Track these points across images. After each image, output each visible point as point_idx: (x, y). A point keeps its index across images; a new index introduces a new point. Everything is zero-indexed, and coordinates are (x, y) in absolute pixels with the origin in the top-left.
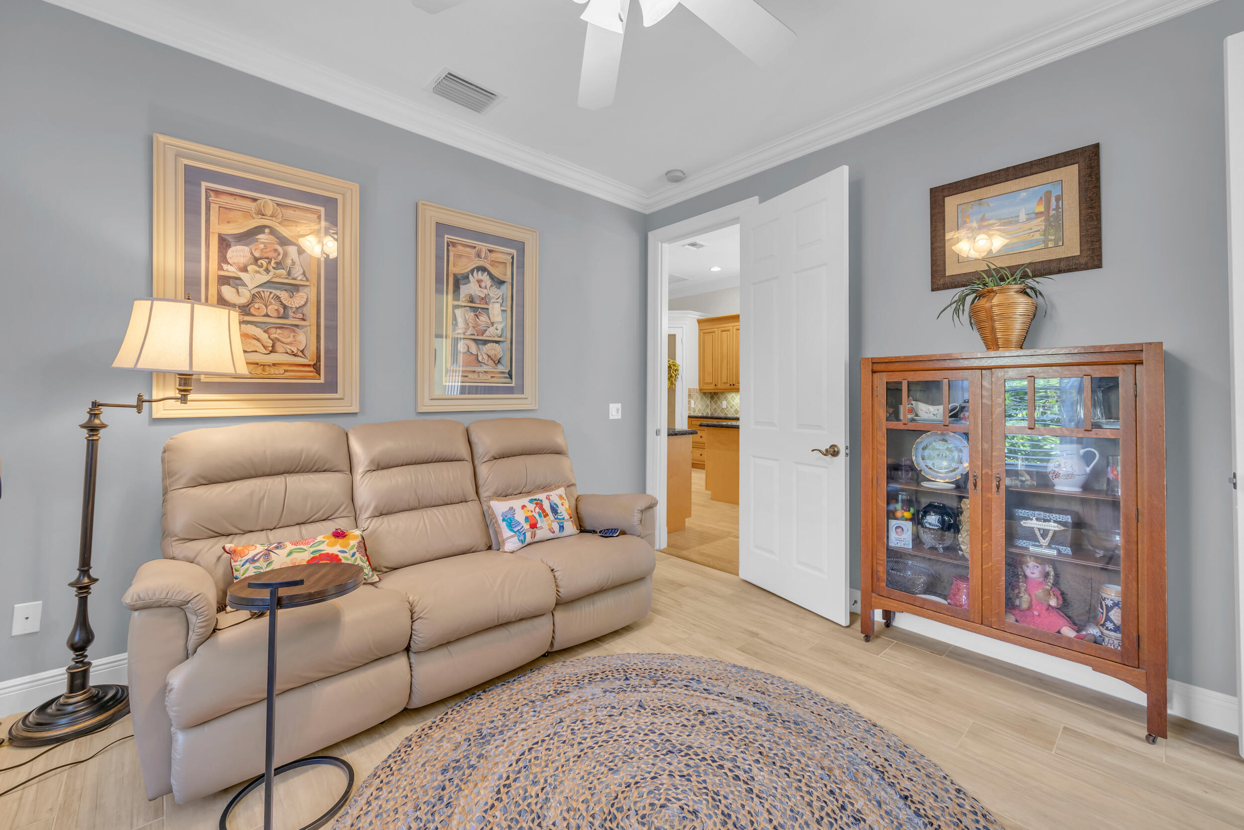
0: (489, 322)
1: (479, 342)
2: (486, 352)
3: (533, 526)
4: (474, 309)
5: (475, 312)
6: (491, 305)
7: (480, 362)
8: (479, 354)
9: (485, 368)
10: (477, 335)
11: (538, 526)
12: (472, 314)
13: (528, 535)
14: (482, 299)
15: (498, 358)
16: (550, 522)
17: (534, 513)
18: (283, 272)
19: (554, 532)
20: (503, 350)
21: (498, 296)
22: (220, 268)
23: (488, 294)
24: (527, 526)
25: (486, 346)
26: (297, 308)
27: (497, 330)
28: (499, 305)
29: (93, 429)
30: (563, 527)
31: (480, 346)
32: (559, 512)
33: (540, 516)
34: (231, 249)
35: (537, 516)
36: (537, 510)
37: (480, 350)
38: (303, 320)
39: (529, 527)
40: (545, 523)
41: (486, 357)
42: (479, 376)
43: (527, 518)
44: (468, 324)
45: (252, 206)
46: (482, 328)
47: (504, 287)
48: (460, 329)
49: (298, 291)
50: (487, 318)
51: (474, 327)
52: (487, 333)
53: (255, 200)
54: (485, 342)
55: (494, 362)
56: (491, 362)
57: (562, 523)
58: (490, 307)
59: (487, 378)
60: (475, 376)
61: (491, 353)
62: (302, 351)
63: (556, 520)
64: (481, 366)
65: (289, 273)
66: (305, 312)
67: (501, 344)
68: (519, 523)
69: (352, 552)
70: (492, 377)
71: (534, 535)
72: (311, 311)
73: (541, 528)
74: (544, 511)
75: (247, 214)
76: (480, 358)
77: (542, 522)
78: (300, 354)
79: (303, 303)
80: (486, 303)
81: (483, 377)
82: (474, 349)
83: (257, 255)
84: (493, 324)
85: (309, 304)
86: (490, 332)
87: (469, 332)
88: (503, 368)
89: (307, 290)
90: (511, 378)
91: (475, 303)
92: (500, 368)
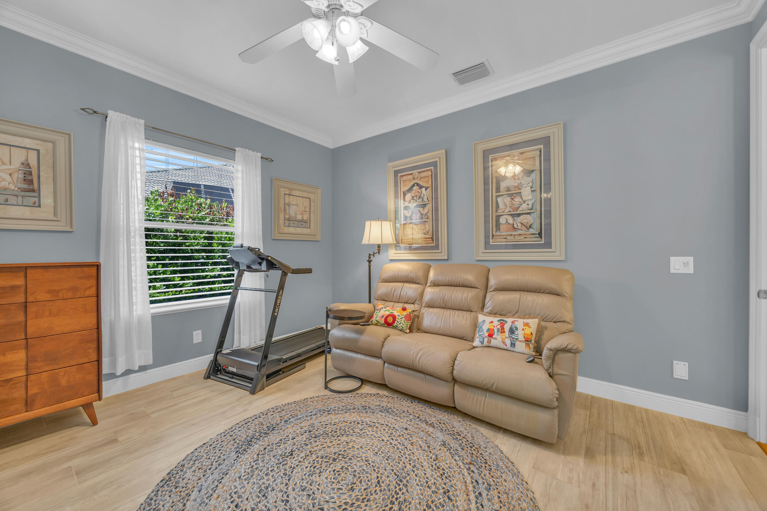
0: (522, 201)
1: (514, 215)
2: (520, 221)
3: (491, 336)
4: (510, 195)
5: (511, 196)
6: (523, 190)
7: (515, 228)
8: (515, 223)
9: (520, 232)
10: (513, 211)
11: (494, 336)
12: (509, 198)
13: (486, 340)
14: (516, 187)
15: (529, 224)
16: (504, 337)
17: (495, 328)
18: (421, 200)
19: (506, 345)
20: (533, 219)
21: (528, 182)
22: (404, 204)
23: (521, 183)
24: (486, 334)
25: (520, 217)
26: (426, 214)
27: (528, 205)
28: (529, 188)
29: (370, 262)
30: (514, 344)
31: (515, 218)
32: (516, 333)
33: (498, 331)
34: (407, 195)
35: (496, 330)
36: (499, 327)
37: (515, 220)
38: (428, 218)
39: (487, 335)
40: (500, 336)
41: (519, 225)
42: (515, 238)
43: (489, 330)
44: (506, 205)
45: (411, 177)
46: (516, 206)
47: (533, 175)
48: (500, 209)
49: (425, 207)
50: (520, 199)
51: (510, 207)
52: (520, 209)
53: (412, 174)
54: (519, 215)
55: (526, 227)
56: (524, 228)
57: (514, 341)
58: (522, 191)
59: (521, 238)
60: (512, 238)
61: (524, 221)
62: (427, 232)
63: (510, 338)
64: (516, 231)
65: (423, 200)
66: (428, 215)
67: (532, 215)
68: (483, 331)
69: (401, 317)
70: (525, 238)
71: (489, 342)
72: (430, 214)
73: (496, 339)
74: (503, 328)
75: (410, 181)
76: (515, 226)
77: (497, 335)
78: (427, 233)
79: (427, 211)
80: (519, 189)
81: (517, 238)
82: (511, 221)
83: (413, 196)
84: (524, 202)
85: (429, 212)
86: (522, 207)
87: (507, 210)
88: (534, 231)
89: (428, 205)
90: (541, 237)
91: (511, 191)
92: (531, 231)
